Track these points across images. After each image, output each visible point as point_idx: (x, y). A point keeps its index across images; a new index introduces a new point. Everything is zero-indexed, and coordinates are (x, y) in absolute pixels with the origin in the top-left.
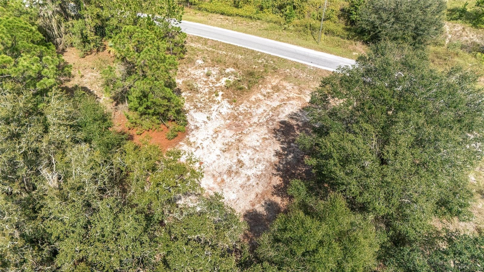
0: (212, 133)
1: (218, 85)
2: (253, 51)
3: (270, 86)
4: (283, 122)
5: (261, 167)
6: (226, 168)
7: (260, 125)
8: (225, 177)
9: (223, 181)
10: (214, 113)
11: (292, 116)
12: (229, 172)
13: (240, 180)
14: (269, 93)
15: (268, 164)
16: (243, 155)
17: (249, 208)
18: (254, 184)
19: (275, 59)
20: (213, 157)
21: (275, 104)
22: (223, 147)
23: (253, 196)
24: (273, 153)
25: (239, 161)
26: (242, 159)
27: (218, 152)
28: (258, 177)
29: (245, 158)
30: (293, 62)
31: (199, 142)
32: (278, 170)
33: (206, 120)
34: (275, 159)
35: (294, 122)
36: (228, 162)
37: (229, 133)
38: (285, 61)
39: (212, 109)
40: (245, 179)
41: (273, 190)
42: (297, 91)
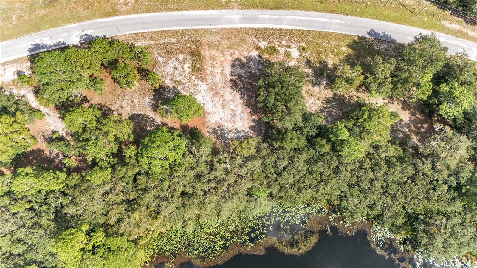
0: (211, 103)
1: (187, 72)
2: (176, 31)
3: (208, 58)
4: (231, 80)
5: (240, 108)
6: (230, 116)
7: (224, 87)
8: (233, 119)
9: (233, 121)
10: (202, 92)
11: (232, 74)
12: (233, 116)
13: (238, 117)
14: (211, 64)
15: (241, 105)
16: (230, 106)
17: (248, 125)
18: (243, 116)
19: (193, 32)
20: (222, 114)
21: (219, 70)
22: (221, 107)
23: (246, 120)
24: (239, 99)
25: (232, 110)
26: (232, 108)
27: (222, 111)
28: (242, 112)
29: (232, 107)
30: (202, 29)
31: (211, 110)
32: (246, 106)
33: (203, 98)
34: (242, 101)
35: (234, 78)
36: (228, 113)
37: (217, 99)
38: (197, 30)
39: (199, 90)
40: (239, 116)
41: (250, 114)
42: (221, 55)
